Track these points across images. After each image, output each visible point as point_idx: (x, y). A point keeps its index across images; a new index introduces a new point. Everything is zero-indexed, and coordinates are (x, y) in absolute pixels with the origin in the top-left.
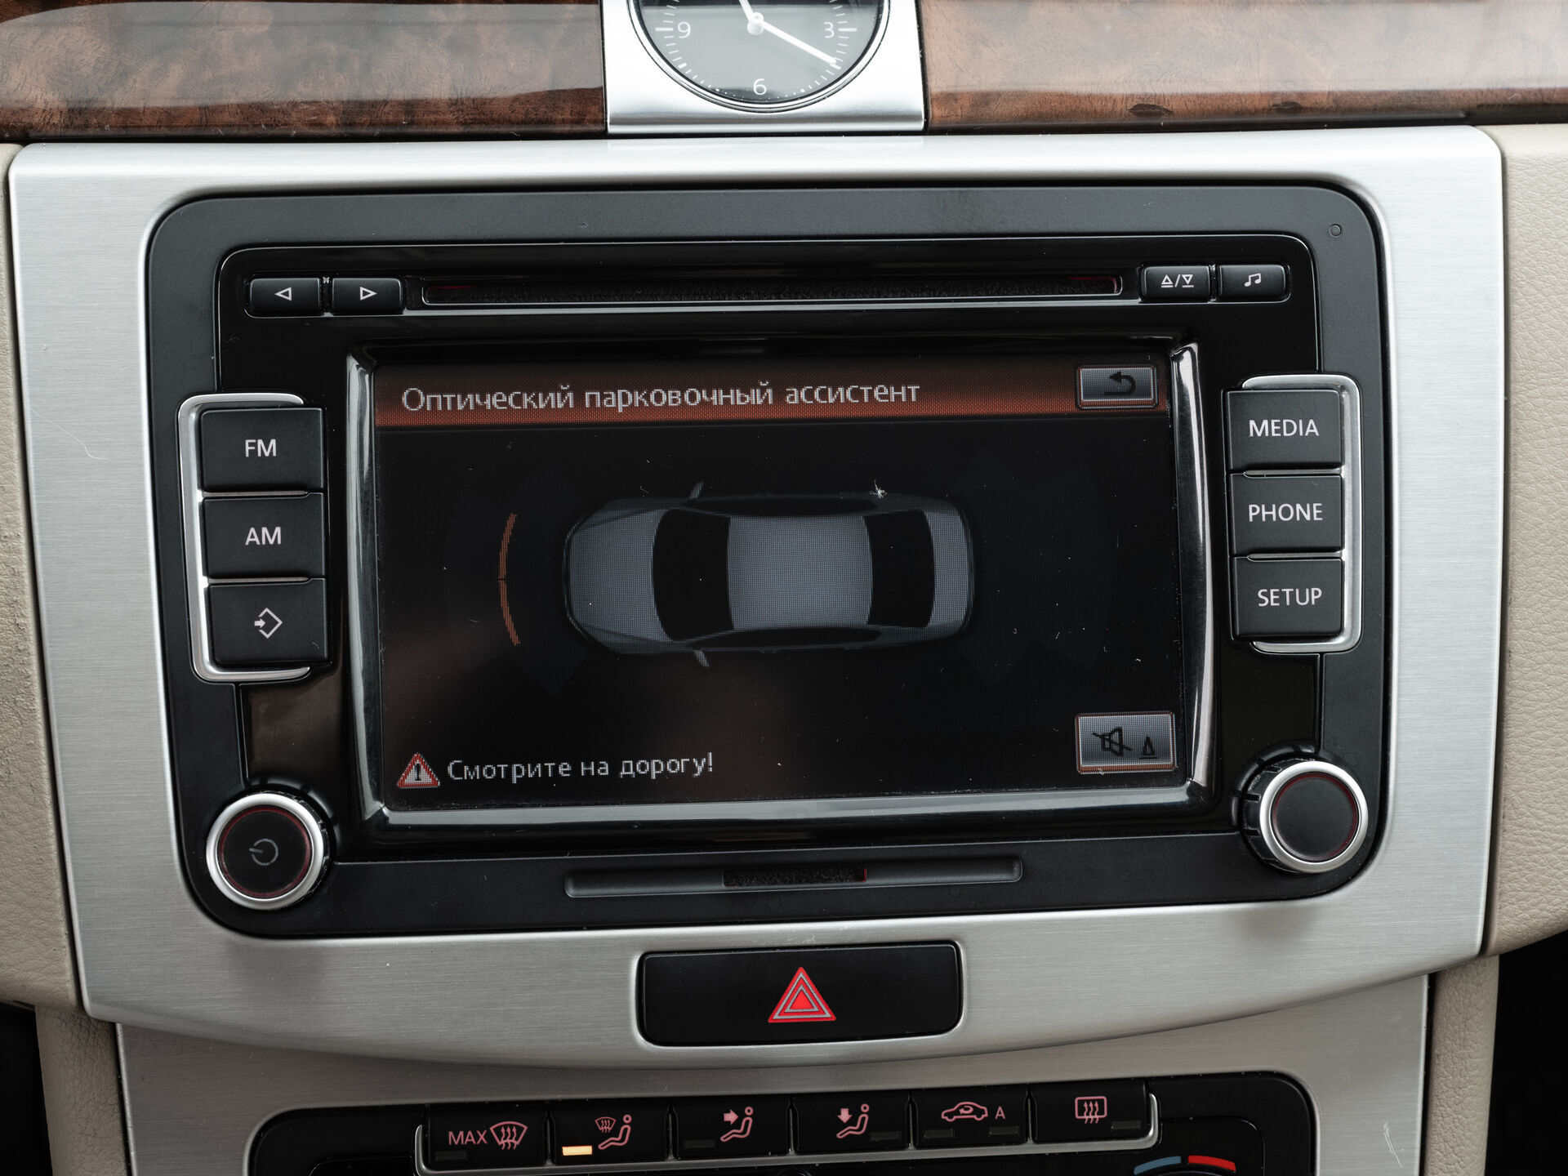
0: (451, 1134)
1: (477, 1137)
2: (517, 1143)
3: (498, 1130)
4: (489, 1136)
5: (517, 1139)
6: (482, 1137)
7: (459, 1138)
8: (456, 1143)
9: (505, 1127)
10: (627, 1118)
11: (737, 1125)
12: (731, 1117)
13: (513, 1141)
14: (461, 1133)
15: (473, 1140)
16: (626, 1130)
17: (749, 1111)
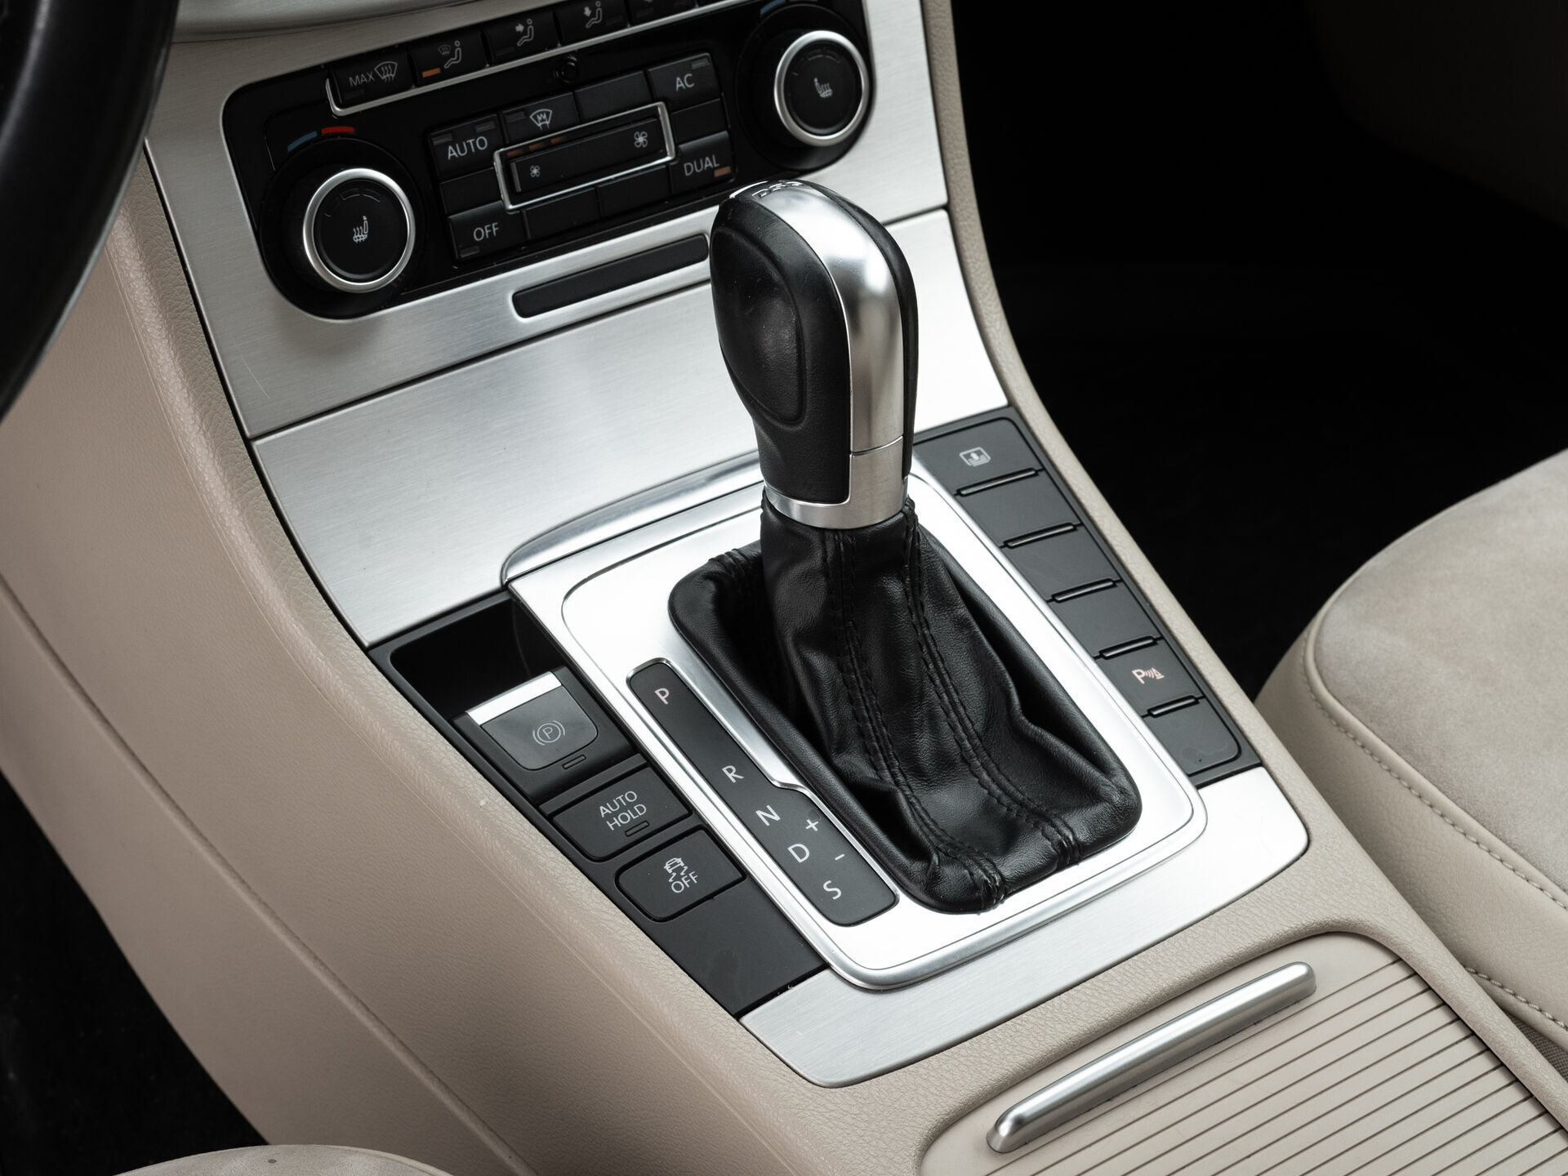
0: (351, 79)
1: (367, 77)
2: (393, 76)
3: (379, 69)
4: (375, 75)
5: (393, 73)
6: (371, 77)
7: (356, 80)
8: (355, 84)
9: (384, 66)
10: (457, 43)
11: (525, 32)
12: (520, 28)
13: (391, 75)
14: (357, 77)
15: (365, 80)
16: (458, 51)
17: (530, 21)
